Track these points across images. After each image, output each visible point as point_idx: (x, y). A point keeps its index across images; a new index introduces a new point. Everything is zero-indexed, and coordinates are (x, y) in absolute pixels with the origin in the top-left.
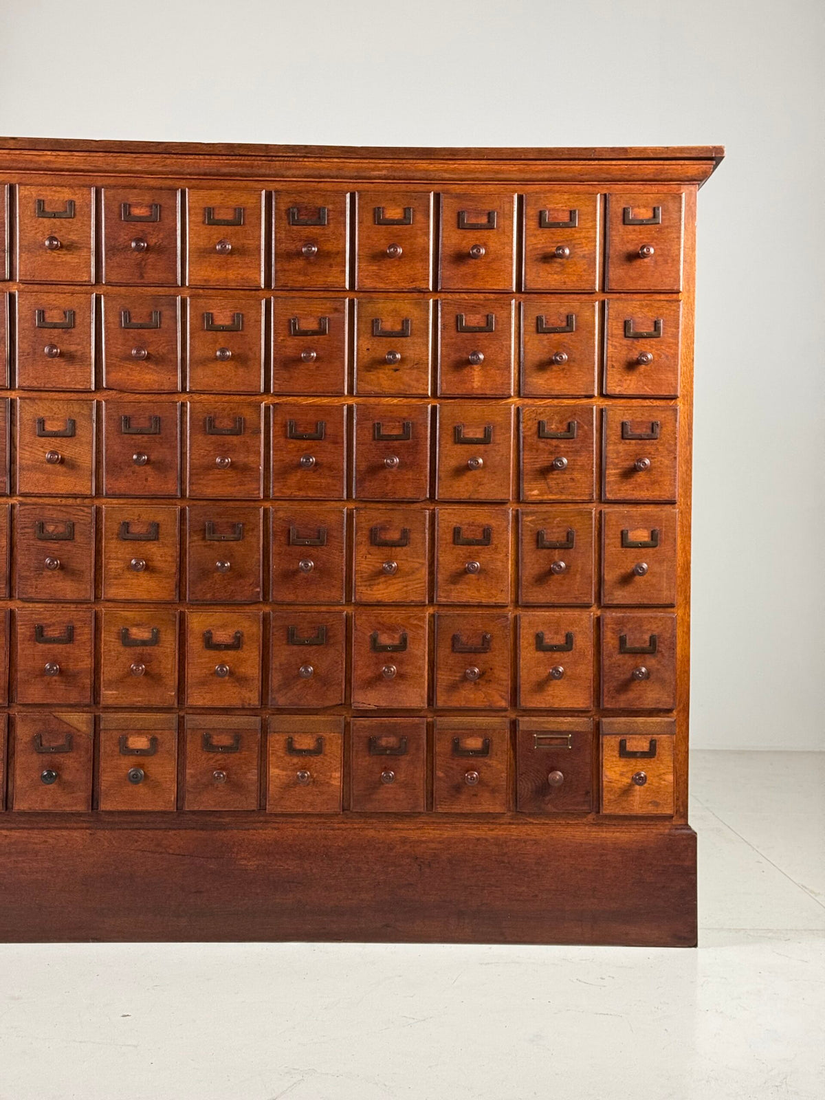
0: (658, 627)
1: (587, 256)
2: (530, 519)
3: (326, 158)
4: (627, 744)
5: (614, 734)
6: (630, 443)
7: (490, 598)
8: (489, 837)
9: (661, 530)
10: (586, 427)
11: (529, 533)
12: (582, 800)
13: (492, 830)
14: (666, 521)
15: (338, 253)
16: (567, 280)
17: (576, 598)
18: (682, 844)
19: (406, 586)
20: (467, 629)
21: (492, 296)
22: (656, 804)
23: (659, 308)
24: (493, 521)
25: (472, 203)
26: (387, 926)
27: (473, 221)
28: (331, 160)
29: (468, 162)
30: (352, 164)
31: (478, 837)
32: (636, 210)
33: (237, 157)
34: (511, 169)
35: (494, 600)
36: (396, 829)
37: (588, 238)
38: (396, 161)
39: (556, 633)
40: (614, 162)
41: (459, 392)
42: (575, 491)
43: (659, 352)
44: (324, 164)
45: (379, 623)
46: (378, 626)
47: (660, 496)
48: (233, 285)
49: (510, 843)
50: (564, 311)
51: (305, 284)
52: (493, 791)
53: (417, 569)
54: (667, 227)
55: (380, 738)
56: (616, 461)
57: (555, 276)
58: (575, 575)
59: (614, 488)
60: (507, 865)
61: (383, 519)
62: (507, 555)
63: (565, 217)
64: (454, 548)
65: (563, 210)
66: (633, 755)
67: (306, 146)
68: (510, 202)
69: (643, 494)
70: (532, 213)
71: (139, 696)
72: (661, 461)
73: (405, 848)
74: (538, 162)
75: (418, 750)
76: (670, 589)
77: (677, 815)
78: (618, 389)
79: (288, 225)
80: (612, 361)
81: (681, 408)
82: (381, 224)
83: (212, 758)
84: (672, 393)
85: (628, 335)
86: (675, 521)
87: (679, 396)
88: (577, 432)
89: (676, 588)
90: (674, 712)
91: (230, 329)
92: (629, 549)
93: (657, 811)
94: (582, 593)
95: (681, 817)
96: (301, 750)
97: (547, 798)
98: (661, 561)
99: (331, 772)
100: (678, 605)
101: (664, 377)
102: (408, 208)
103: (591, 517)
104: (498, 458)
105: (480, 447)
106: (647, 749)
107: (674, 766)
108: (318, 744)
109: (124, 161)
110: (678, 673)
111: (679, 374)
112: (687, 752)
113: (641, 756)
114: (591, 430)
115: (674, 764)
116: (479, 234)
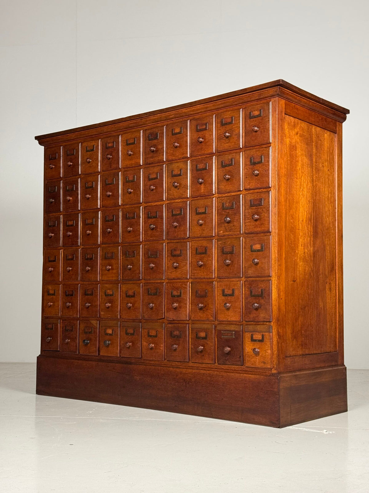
0: (264, 286)
1: (237, 134)
2: (220, 243)
3: (155, 115)
4: (254, 336)
5: (249, 332)
6: (253, 208)
7: (207, 275)
8: (207, 374)
9: (264, 244)
10: (238, 204)
11: (220, 248)
12: (238, 360)
13: (209, 371)
14: (266, 240)
15: (162, 148)
16: (230, 145)
17: (235, 274)
18: (273, 381)
19: (182, 272)
20: (201, 288)
21: (208, 156)
22: (264, 363)
23: (262, 151)
24: (208, 244)
25: (200, 122)
26: (176, 406)
27: (201, 128)
28: (157, 115)
29: (196, 106)
30: (163, 115)
31: (203, 373)
32: (254, 112)
33: (132, 120)
34: (210, 106)
35: (208, 276)
36: (180, 368)
37: (237, 127)
38: (176, 111)
39: (229, 289)
40: (243, 95)
41: (197, 194)
42: (235, 230)
43: (262, 169)
44: (155, 117)
45: (174, 286)
46: (173, 288)
47: (264, 230)
48: (133, 165)
49: (213, 376)
50: (230, 158)
51: (153, 162)
52: (209, 355)
53: (185, 265)
54: (265, 117)
55: (174, 331)
56: (248, 216)
57: (227, 144)
58: (235, 265)
59: (248, 227)
60: (213, 385)
61: (175, 246)
62: (212, 258)
63: (229, 120)
64: (196, 256)
65: (229, 118)
66: (255, 341)
67: (150, 112)
68: (212, 118)
69: (258, 229)
70: (219, 121)
71: (109, 314)
72: (264, 215)
73: (181, 376)
74: (219, 101)
75: (185, 336)
76: (268, 269)
77: (274, 368)
78: (249, 186)
79: (148, 141)
80: (246, 175)
81: (273, 192)
82: (174, 135)
83: (128, 338)
84: (268, 186)
85: (252, 164)
86: (270, 240)
87: (271, 187)
88: (235, 206)
89: (271, 269)
90: (272, 323)
91: (133, 181)
92: (253, 253)
93: (265, 366)
94: (237, 272)
95: (275, 370)
96: (152, 336)
97: (227, 358)
98: (265, 258)
99: (160, 344)
100: (273, 276)
101: (264, 179)
102: (181, 127)
103: (240, 241)
104: (209, 219)
105: (204, 215)
106: (261, 339)
107: (271, 347)
108: (157, 333)
109: (105, 129)
110: (273, 306)
111: (270, 177)
112: (277, 341)
113: (258, 341)
114: (240, 205)
115: (271, 346)
116: (202, 133)
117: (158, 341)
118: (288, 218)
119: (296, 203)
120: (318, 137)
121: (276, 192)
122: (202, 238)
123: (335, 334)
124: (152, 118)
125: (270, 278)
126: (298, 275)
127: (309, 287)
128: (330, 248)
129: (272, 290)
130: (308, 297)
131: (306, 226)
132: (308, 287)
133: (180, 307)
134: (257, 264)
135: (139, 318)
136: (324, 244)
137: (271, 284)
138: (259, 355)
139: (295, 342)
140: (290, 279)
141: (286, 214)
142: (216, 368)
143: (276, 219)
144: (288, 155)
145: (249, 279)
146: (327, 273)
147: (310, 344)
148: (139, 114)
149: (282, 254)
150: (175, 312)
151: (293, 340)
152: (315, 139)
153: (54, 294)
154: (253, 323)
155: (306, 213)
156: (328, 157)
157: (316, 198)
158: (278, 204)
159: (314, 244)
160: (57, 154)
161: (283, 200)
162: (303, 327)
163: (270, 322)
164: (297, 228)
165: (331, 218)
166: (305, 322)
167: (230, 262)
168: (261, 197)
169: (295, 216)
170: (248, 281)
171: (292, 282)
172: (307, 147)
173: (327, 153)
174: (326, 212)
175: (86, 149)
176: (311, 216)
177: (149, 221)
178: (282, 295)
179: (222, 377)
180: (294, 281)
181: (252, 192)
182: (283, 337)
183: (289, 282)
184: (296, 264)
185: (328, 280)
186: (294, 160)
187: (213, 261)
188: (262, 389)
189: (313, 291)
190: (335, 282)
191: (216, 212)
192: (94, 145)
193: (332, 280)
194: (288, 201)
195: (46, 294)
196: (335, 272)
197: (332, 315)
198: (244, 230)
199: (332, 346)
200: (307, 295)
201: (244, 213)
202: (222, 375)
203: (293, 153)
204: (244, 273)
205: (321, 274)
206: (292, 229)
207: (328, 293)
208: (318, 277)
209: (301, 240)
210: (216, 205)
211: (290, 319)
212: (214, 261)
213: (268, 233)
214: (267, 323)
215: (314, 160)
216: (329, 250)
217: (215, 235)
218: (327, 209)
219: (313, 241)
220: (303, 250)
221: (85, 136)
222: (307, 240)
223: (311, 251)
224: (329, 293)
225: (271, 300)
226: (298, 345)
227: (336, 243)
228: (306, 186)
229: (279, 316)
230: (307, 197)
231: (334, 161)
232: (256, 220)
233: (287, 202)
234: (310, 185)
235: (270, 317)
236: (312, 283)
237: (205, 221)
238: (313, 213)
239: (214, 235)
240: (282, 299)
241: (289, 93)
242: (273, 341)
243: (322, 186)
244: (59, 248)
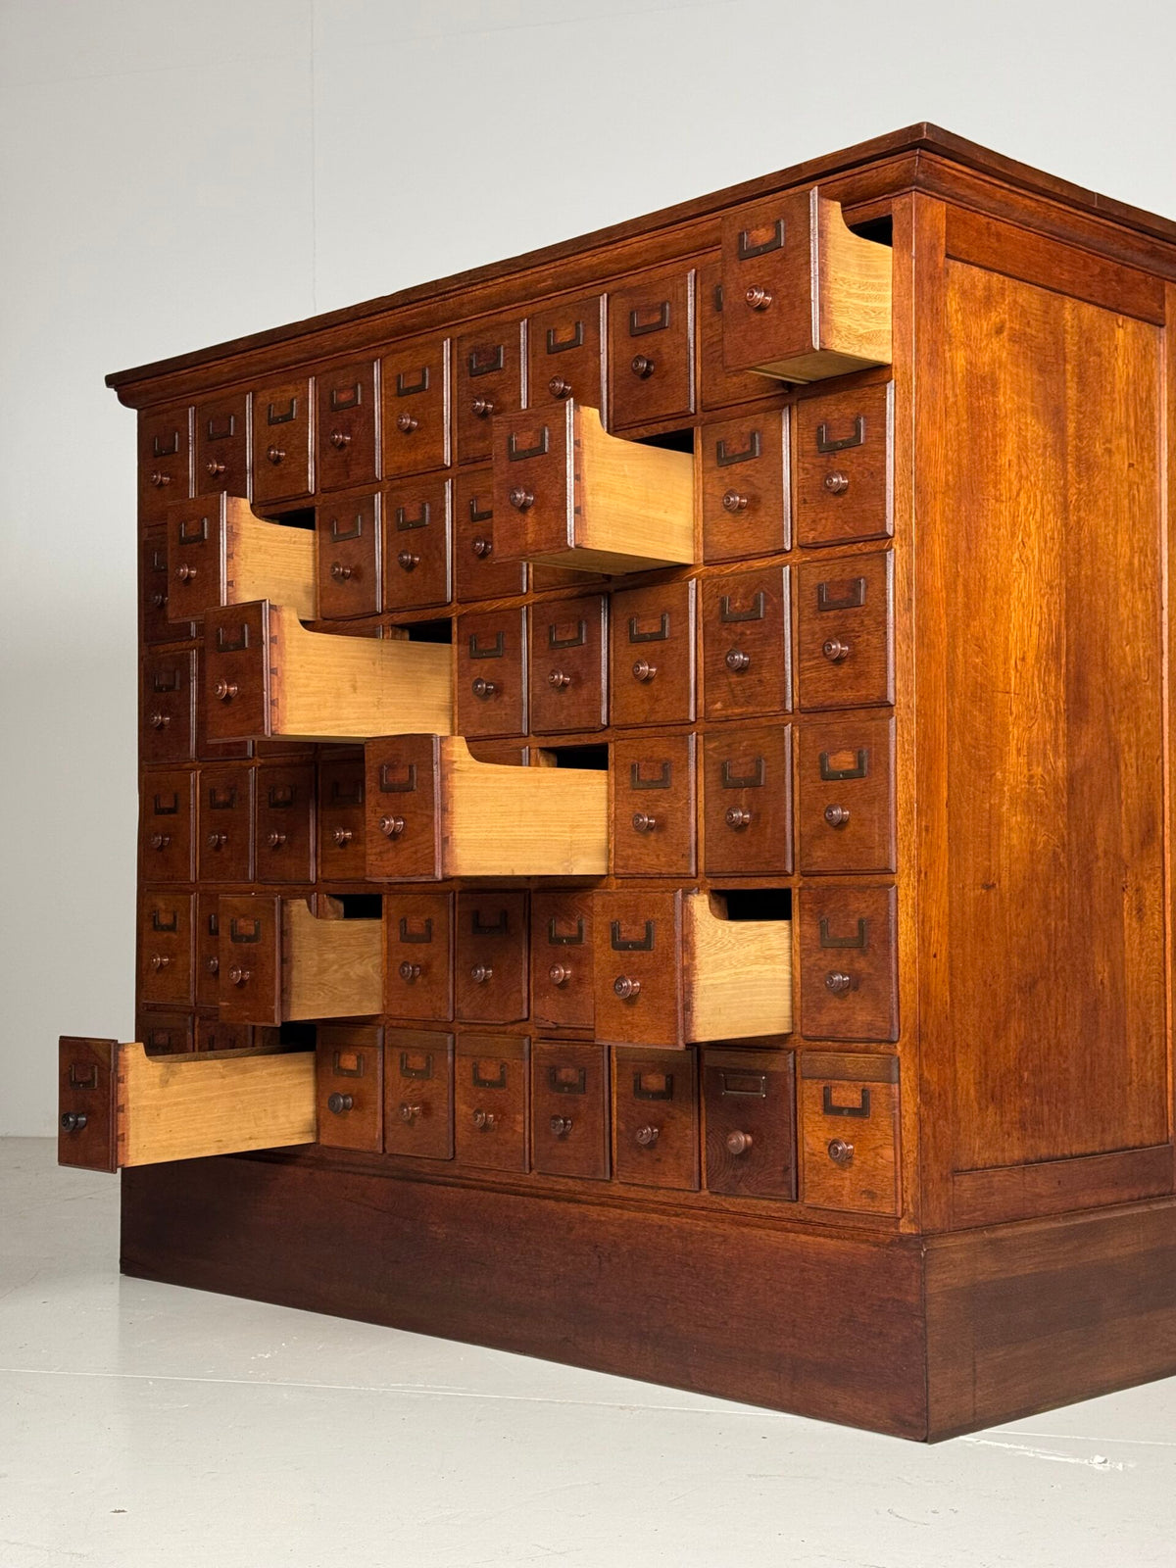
0: (867, 907)
2: (712, 746)
3: (492, 279)
4: (834, 1095)
5: (816, 1078)
6: (828, 617)
7: (671, 866)
8: (672, 1227)
9: (869, 751)
10: (775, 600)
11: (712, 767)
12: (780, 1179)
13: (677, 1215)
14: (876, 735)
15: (514, 402)
17: (768, 863)
18: (903, 1264)
21: (671, 424)
22: (872, 1195)
23: (860, 400)
24: (672, 752)
25: (642, 299)
27: (646, 322)
28: (496, 282)
29: (629, 241)
30: (518, 280)
31: (660, 1223)
33: (416, 305)
34: (677, 235)
35: (674, 869)
36: (580, 1201)
38: (558, 263)
42: (765, 700)
43: (860, 469)
44: (492, 289)
45: (556, 905)
46: (556, 909)
47: (866, 697)
48: (422, 468)
49: (694, 1238)
50: (746, 428)
51: (485, 453)
52: (677, 1157)
55: (560, 1068)
56: (812, 647)
58: (766, 828)
59: (810, 688)
60: (693, 1271)
62: (687, 803)
66: (839, 1111)
68: (683, 285)
69: (845, 695)
70: (707, 294)
72: (868, 639)
73: (585, 1230)
74: (705, 217)
75: (597, 1088)
76: (884, 845)
77: (906, 1217)
78: (811, 535)
79: (469, 378)
80: (803, 493)
81: (898, 552)
82: (554, 353)
83: (408, 1087)
84: (880, 531)
85: (823, 449)
86: (887, 735)
87: (891, 533)
88: (764, 609)
89: (893, 843)
90: (898, 1045)
91: (419, 525)
92: (830, 782)
93: (873, 1208)
94: (774, 856)
95: (910, 1222)
96: (485, 1081)
97: (740, 1172)
98: (871, 802)
99: (515, 1114)
100: (899, 870)
101: (866, 506)
102: (579, 323)
103: (783, 738)
104: (676, 659)
105: (656, 646)
106: (857, 1104)
107: (895, 1134)
108: (502, 1073)
109: (326, 339)
110: (901, 982)
111: (888, 499)
112: (918, 1114)
113: (849, 1115)
114: (782, 603)
115: (894, 1131)
116: (650, 339)
117: (507, 1100)
118: (960, 651)
119: (996, 594)
120: (1089, 341)
121: (910, 556)
122: (654, 729)
123: (1160, 1078)
124: (478, 292)
125: (889, 878)
126: (1005, 862)
127: (1052, 908)
128: (1137, 759)
129: (897, 921)
130: (1045, 943)
131: (1036, 680)
132: (1046, 907)
133: (579, 980)
134: (842, 824)
135: (445, 1017)
136: (1113, 744)
137: (893, 901)
138: (851, 1164)
139: (991, 1115)
140: (969, 881)
141: (953, 636)
142: (705, 1205)
143: (909, 654)
144: (963, 411)
145: (817, 879)
146: (1124, 851)
147: (1058, 1121)
148: (436, 282)
149: (938, 786)
150: (562, 999)
151: (983, 1106)
152: (1075, 348)
153: (172, 928)
154: (830, 1043)
155: (1035, 629)
156: (1128, 416)
157: (1079, 573)
158: (917, 600)
159: (1070, 745)
160: (177, 436)
161: (939, 583)
162: (1027, 1057)
163: (892, 1042)
164: (1001, 686)
165: (1141, 644)
166: (1035, 1037)
167: (748, 816)
168: (855, 576)
169: (992, 641)
170: (810, 888)
171: (978, 892)
172: (1041, 380)
173: (1126, 400)
174: (1121, 624)
175: (267, 412)
176: (1058, 638)
177: (474, 669)
178: (938, 942)
179: (725, 1239)
180: (988, 887)
181: (827, 557)
182: (943, 1097)
183: (966, 889)
184: (994, 821)
185: (1130, 878)
186: (986, 429)
187: (689, 813)
188: (864, 1294)
189: (1066, 922)
190: (1159, 883)
191: (700, 632)
192: (293, 400)
193: (1148, 879)
194: (960, 588)
195: (148, 925)
196: (1158, 849)
197: (1149, 1008)
198: (796, 699)
199: (1148, 1121)
200: (1043, 938)
201: (795, 635)
202: (723, 1236)
203: (982, 402)
204: (797, 858)
205: (1101, 855)
206: (979, 691)
207: (1130, 925)
208: (1088, 869)
209: (1015, 732)
210: (700, 606)
211: (971, 1029)
212: (693, 812)
213: (884, 709)
214: (882, 1047)
215: (1071, 428)
216: (1135, 765)
217: (696, 718)
218: (1124, 612)
219: (1068, 735)
220: (1026, 771)
221: (263, 367)
222: (1042, 729)
223: (1060, 771)
224: (1135, 925)
225: (893, 961)
226: (1005, 1126)
227: (1163, 738)
228: (1038, 528)
229: (925, 1021)
230: (1039, 568)
231: (1153, 432)
232: (839, 661)
233: (956, 592)
234: (1053, 523)
235: (892, 1025)
236: (1062, 892)
237: (660, 667)
238: (1067, 627)
239: (692, 718)
240: (935, 956)
241: (963, 176)
242: (903, 1113)
243: (1107, 526)
244: (188, 765)
